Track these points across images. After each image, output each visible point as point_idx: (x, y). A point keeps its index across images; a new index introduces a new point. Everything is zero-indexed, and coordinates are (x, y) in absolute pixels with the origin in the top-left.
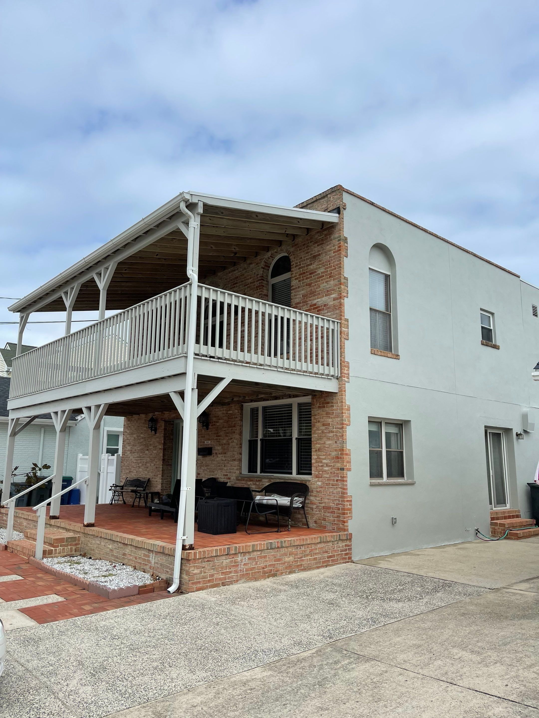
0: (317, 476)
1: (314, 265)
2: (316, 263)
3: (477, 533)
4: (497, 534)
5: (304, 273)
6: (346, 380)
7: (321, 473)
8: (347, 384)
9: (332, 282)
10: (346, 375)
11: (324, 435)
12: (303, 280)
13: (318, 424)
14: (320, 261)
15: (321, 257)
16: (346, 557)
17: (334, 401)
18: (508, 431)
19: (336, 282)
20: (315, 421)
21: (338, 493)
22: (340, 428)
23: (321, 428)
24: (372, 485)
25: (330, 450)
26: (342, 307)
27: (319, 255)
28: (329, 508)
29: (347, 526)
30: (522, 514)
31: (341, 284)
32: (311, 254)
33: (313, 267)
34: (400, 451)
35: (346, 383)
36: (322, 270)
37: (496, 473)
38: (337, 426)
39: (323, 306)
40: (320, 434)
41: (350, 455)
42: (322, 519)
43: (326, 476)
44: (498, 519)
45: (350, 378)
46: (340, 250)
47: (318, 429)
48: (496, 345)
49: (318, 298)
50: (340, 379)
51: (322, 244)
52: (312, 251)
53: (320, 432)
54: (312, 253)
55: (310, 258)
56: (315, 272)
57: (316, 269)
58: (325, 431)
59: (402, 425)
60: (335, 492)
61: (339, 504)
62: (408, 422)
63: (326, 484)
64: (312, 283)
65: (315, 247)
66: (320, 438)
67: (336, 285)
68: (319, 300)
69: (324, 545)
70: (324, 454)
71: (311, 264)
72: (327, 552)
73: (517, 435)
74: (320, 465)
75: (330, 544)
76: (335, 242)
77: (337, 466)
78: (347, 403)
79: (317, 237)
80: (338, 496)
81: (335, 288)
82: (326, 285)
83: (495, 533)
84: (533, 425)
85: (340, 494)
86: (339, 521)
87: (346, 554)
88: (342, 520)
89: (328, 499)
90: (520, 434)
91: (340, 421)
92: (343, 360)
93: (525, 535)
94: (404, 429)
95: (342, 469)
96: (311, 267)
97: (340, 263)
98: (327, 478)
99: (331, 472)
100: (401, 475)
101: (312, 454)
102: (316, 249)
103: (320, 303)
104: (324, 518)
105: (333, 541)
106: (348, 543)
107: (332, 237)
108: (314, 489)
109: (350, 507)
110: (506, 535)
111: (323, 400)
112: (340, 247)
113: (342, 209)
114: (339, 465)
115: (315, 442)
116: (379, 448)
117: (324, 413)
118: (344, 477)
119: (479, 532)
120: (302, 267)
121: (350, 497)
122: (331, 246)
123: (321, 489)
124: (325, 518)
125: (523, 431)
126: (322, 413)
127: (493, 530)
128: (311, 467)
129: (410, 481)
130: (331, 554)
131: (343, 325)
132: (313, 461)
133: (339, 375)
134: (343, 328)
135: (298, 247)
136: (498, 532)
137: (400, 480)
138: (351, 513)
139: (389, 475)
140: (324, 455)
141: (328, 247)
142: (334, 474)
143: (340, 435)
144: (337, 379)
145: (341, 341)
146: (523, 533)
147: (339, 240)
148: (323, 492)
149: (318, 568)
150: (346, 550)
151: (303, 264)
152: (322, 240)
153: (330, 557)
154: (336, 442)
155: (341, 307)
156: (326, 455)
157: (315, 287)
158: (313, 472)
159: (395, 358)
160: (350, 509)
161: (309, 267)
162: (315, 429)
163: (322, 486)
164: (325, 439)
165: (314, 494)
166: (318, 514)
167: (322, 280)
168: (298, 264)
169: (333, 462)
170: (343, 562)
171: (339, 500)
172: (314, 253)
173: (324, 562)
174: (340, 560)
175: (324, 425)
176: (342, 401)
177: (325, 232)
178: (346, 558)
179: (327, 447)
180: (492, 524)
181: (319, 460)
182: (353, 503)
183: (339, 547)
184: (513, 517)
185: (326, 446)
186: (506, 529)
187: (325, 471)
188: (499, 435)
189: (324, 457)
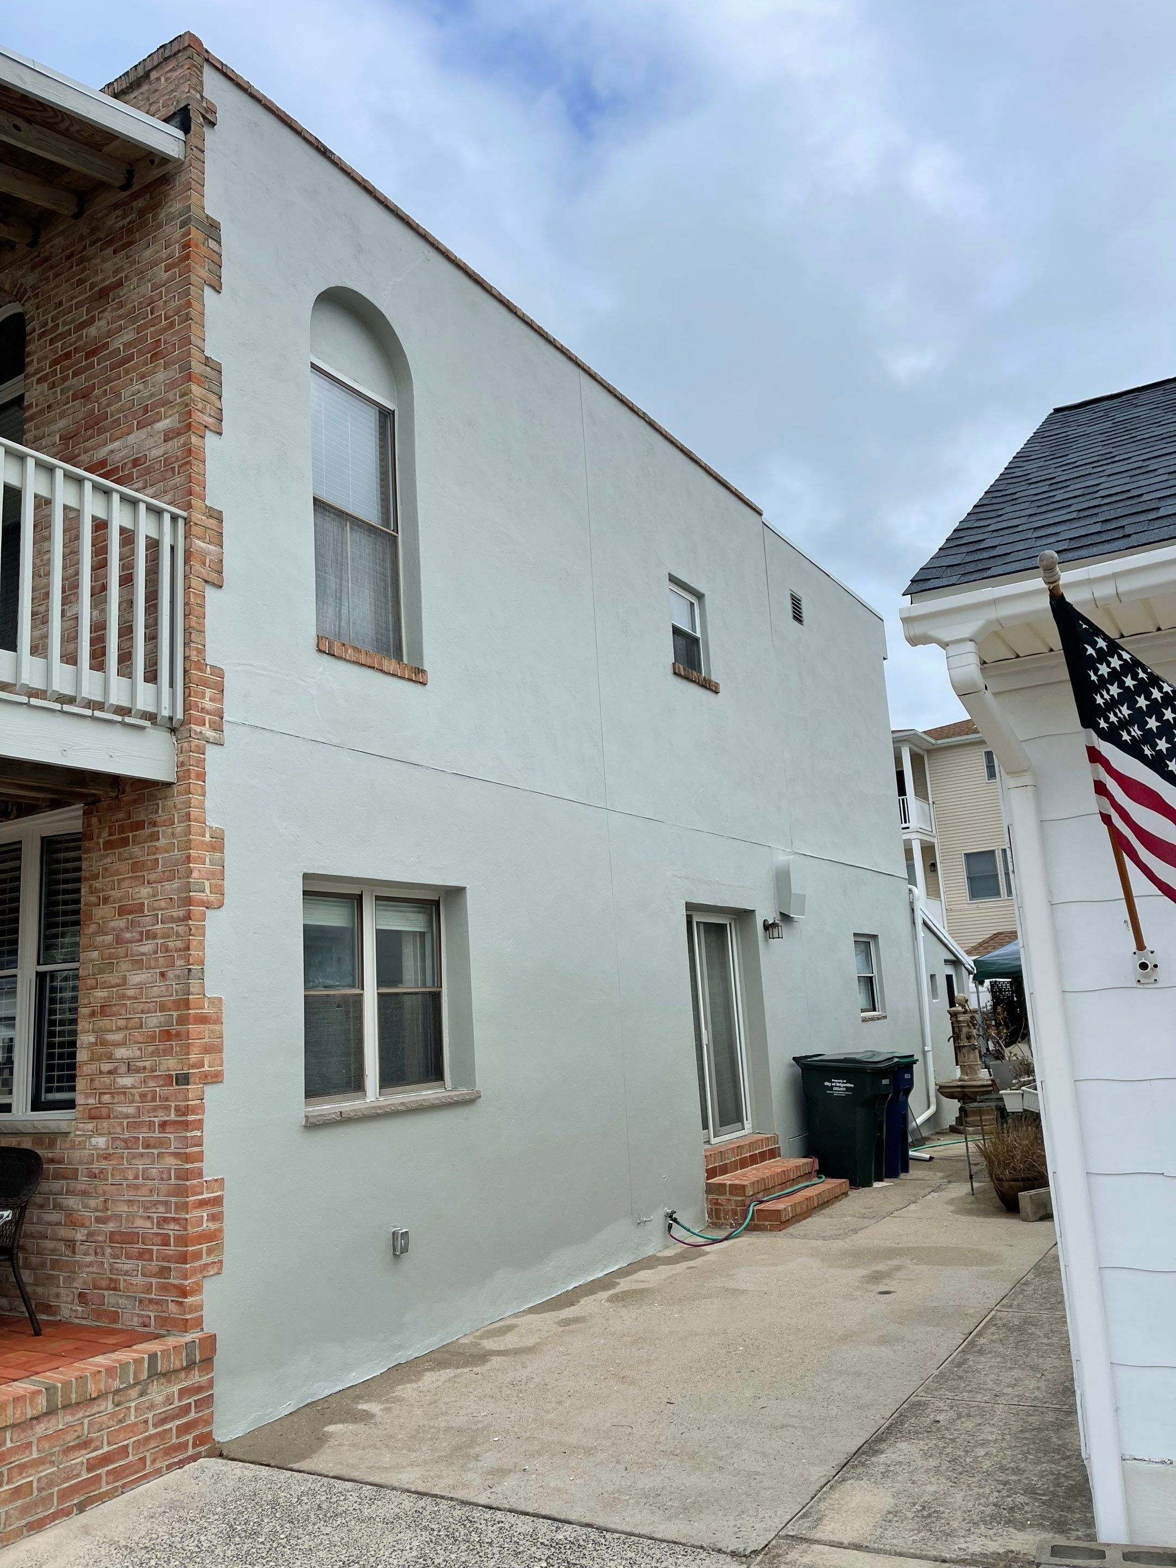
0: (93, 1112)
1: (103, 323)
2: (108, 315)
3: (670, 1227)
4: (725, 1219)
5: (68, 356)
6: (209, 733)
7: (106, 1098)
8: (211, 751)
9: (161, 376)
10: (207, 717)
11: (121, 951)
12: (65, 379)
13: (102, 912)
14: (121, 304)
15: (125, 290)
16: (182, 1440)
17: (161, 816)
18: (743, 916)
19: (174, 372)
20: (93, 899)
21: (165, 1176)
22: (180, 920)
23: (113, 924)
24: (312, 1125)
25: (142, 1006)
26: (194, 462)
27: (120, 284)
28: (131, 1237)
29: (200, 1307)
30: (783, 1145)
31: (189, 378)
32: (93, 286)
33: (98, 329)
34: (430, 992)
35: (208, 747)
36: (128, 336)
37: (715, 1036)
38: (168, 913)
39: (129, 466)
40: (109, 946)
41: (218, 1021)
42: (104, 1283)
43: (125, 1110)
44: (724, 1170)
45: (226, 727)
46: (187, 257)
47: (102, 931)
48: (710, 681)
49: (113, 440)
50: (183, 732)
51: (130, 244)
52: (96, 273)
53: (109, 938)
54: (94, 280)
55: (91, 300)
56: (106, 346)
57: (110, 334)
58: (128, 935)
59: (437, 903)
60: (154, 1172)
61: (166, 1220)
62: (456, 893)
63: (123, 1145)
64: (93, 387)
65: (104, 260)
66: (108, 964)
67: (172, 385)
68: (116, 444)
69: (69, 1418)
70: (121, 1023)
71: (91, 321)
72: (85, 1444)
73: (767, 927)
74: (106, 1067)
75: (107, 1406)
76: (173, 231)
77: (163, 1067)
78: (212, 821)
79: (113, 221)
80: (164, 1188)
81: (170, 396)
82: (141, 387)
83: (718, 1217)
84: (803, 898)
85: (173, 1181)
86: (165, 1288)
87: (183, 1430)
88: (175, 1286)
89: (130, 1202)
90: (774, 925)
91: (179, 890)
92: (194, 658)
93: (798, 1211)
94: (446, 919)
95: (183, 1079)
96: (92, 331)
97: (189, 305)
98: (127, 1116)
99: (143, 1096)
100: (435, 1072)
101: (79, 1027)
102: (108, 265)
103: (117, 457)
104: (111, 1279)
105: (118, 1391)
106: (196, 1378)
107: (162, 215)
108: (81, 1163)
109: (213, 1226)
110: (751, 1220)
111: (121, 815)
112: (187, 245)
113: (196, 119)
114: (171, 1065)
115: (90, 982)
116: (353, 986)
117: (125, 866)
118: (186, 1111)
119: (675, 1220)
120: (62, 336)
121: (216, 1185)
122: (156, 247)
123: (104, 1164)
124: (116, 1280)
125: (778, 917)
126: (118, 865)
127: (714, 1207)
128: (73, 1078)
129: (463, 1091)
130: (106, 1449)
131: (195, 530)
132: (82, 1056)
133: (179, 715)
134: (199, 538)
135: (52, 267)
136: (726, 1213)
137: (428, 1093)
138: (217, 1248)
139: (389, 1079)
140: (120, 1029)
141: (148, 253)
142: (154, 1100)
143: (179, 944)
144: (173, 730)
145: (187, 588)
146: (794, 1206)
147: (184, 224)
148: (113, 1175)
149: (37, 1526)
150: (186, 1410)
151: (65, 324)
152: (130, 231)
153: (105, 1460)
154: (163, 974)
155: (189, 463)
156: (126, 1028)
157: (104, 401)
158: (80, 1099)
159: (410, 680)
160: (213, 1237)
161: (84, 331)
162: (93, 928)
163: (111, 1151)
164: (125, 966)
165: (81, 1187)
166: (90, 1264)
167: (127, 372)
168: (50, 325)
169: (152, 1054)
170: (169, 1467)
171: (166, 1203)
172: (103, 280)
173: (64, 1495)
174: (153, 1462)
175: (122, 911)
176: (188, 814)
177: (140, 203)
178: (184, 1446)
179: (129, 998)
180: (710, 1189)
181: (103, 1049)
182: (227, 1208)
183: (152, 1407)
184: (763, 1157)
185: (130, 993)
186: (747, 1202)
187: (123, 1091)
188: (722, 927)
189: (118, 1037)
